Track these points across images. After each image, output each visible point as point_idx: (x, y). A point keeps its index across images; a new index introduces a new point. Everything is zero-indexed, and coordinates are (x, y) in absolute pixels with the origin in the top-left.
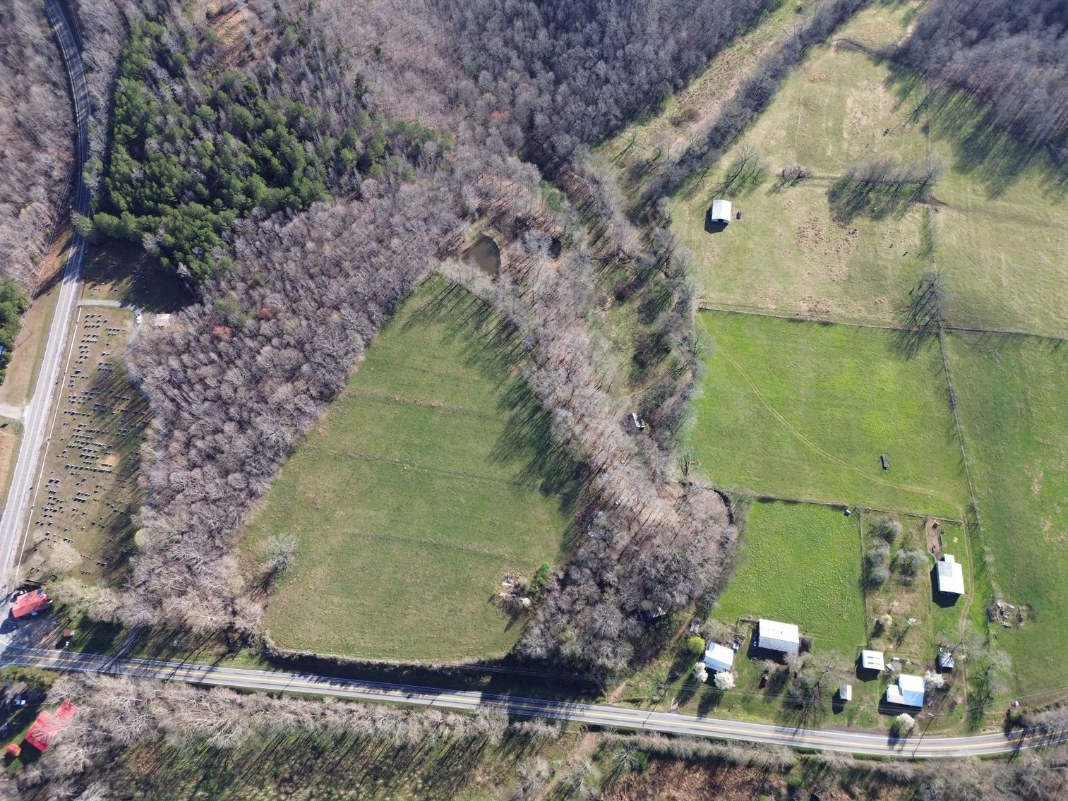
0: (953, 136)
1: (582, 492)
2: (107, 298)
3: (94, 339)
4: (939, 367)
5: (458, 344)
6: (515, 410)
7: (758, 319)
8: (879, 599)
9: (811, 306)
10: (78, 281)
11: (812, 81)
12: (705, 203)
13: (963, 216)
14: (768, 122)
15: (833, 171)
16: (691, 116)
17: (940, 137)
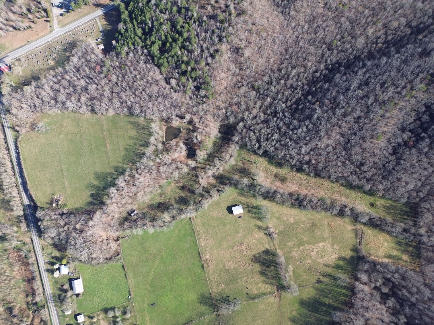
0: (320, 295)
1: (96, 207)
2: (102, 25)
3: (87, 32)
4: (200, 315)
5: (131, 142)
6: (115, 173)
7: (195, 241)
8: (102, 316)
9: (209, 259)
10: (104, 13)
11: (328, 224)
12: (240, 202)
13: (276, 309)
14: (296, 213)
15: (280, 248)
16: (283, 180)
17: (317, 289)
